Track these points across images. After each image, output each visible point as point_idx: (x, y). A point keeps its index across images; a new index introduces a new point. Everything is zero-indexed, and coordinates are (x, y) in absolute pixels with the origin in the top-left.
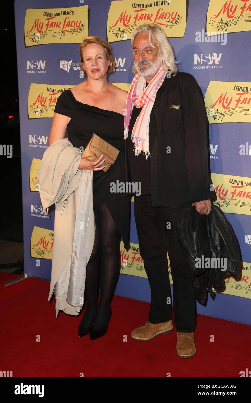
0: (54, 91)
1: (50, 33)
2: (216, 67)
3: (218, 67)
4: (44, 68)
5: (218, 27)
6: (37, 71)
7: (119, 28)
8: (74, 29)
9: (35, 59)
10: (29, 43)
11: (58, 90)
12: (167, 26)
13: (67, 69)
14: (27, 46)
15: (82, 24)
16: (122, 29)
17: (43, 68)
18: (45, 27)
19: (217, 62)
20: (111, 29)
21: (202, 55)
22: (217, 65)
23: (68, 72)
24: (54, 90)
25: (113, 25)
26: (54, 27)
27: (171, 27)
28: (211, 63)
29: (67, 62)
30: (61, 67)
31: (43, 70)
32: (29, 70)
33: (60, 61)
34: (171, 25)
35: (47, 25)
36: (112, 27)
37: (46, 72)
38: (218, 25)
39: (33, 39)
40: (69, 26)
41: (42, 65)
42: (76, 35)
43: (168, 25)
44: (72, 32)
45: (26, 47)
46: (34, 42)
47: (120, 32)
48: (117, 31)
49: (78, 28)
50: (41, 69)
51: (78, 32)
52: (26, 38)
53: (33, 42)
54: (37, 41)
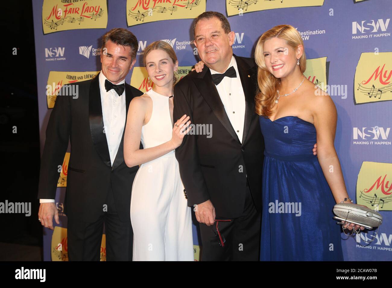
0: (74, 79)
1: (68, 19)
2: (239, 47)
3: (241, 47)
4: (64, 55)
6: (56, 59)
9: (53, 46)
10: (47, 30)
11: (78, 77)
13: (87, 55)
14: (45, 33)
17: (62, 55)
18: (63, 13)
20: (131, 13)
22: (240, 44)
23: (88, 58)
24: (74, 77)
25: (133, 9)
26: (73, 13)
29: (87, 48)
30: (81, 53)
31: (62, 57)
32: (47, 58)
33: (80, 48)
35: (66, 11)
37: (65, 59)
39: (52, 26)
40: (88, 12)
41: (61, 52)
45: (44, 34)
46: (53, 29)
50: (60, 56)
52: (44, 26)
53: (51, 29)
54: (55, 28)
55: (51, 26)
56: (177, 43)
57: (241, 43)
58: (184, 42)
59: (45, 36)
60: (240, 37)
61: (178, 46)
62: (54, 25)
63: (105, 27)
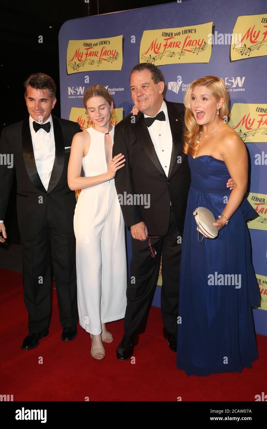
1: (89, 61)
2: (239, 90)
3: (241, 90)
5: (241, 52)
7: (150, 55)
8: (110, 57)
9: (75, 85)
10: (70, 71)
12: (194, 53)
14: (69, 73)
15: (117, 53)
16: (152, 56)
18: (84, 56)
19: (240, 85)
20: (143, 57)
21: (226, 79)
22: (240, 88)
25: (145, 53)
26: (93, 56)
27: (197, 53)
28: (234, 86)
34: (198, 51)
35: (87, 54)
36: (144, 55)
38: (242, 50)
40: (105, 55)
42: (112, 63)
43: (195, 51)
44: (108, 60)
45: (68, 75)
46: (75, 70)
47: (151, 59)
48: (148, 58)
49: (114, 56)
51: (113, 60)
52: (68, 67)
53: (74, 70)
54: (77, 69)
55: (73, 67)
56: (183, 85)
57: (242, 86)
58: (189, 85)
59: (68, 76)
60: (241, 81)
61: (183, 88)
62: (76, 67)
63: (120, 69)
